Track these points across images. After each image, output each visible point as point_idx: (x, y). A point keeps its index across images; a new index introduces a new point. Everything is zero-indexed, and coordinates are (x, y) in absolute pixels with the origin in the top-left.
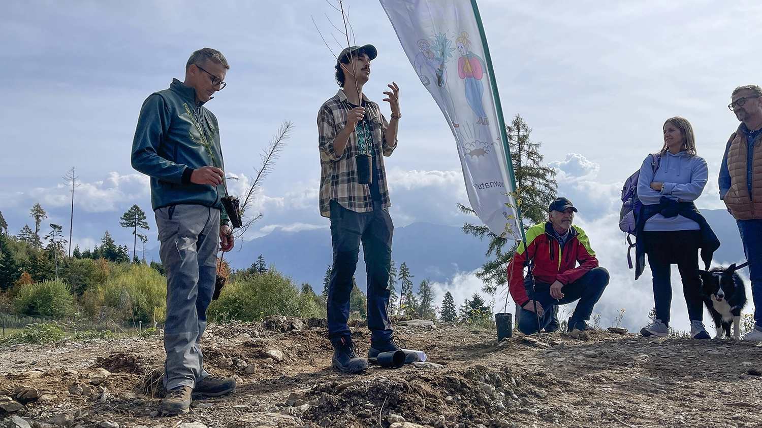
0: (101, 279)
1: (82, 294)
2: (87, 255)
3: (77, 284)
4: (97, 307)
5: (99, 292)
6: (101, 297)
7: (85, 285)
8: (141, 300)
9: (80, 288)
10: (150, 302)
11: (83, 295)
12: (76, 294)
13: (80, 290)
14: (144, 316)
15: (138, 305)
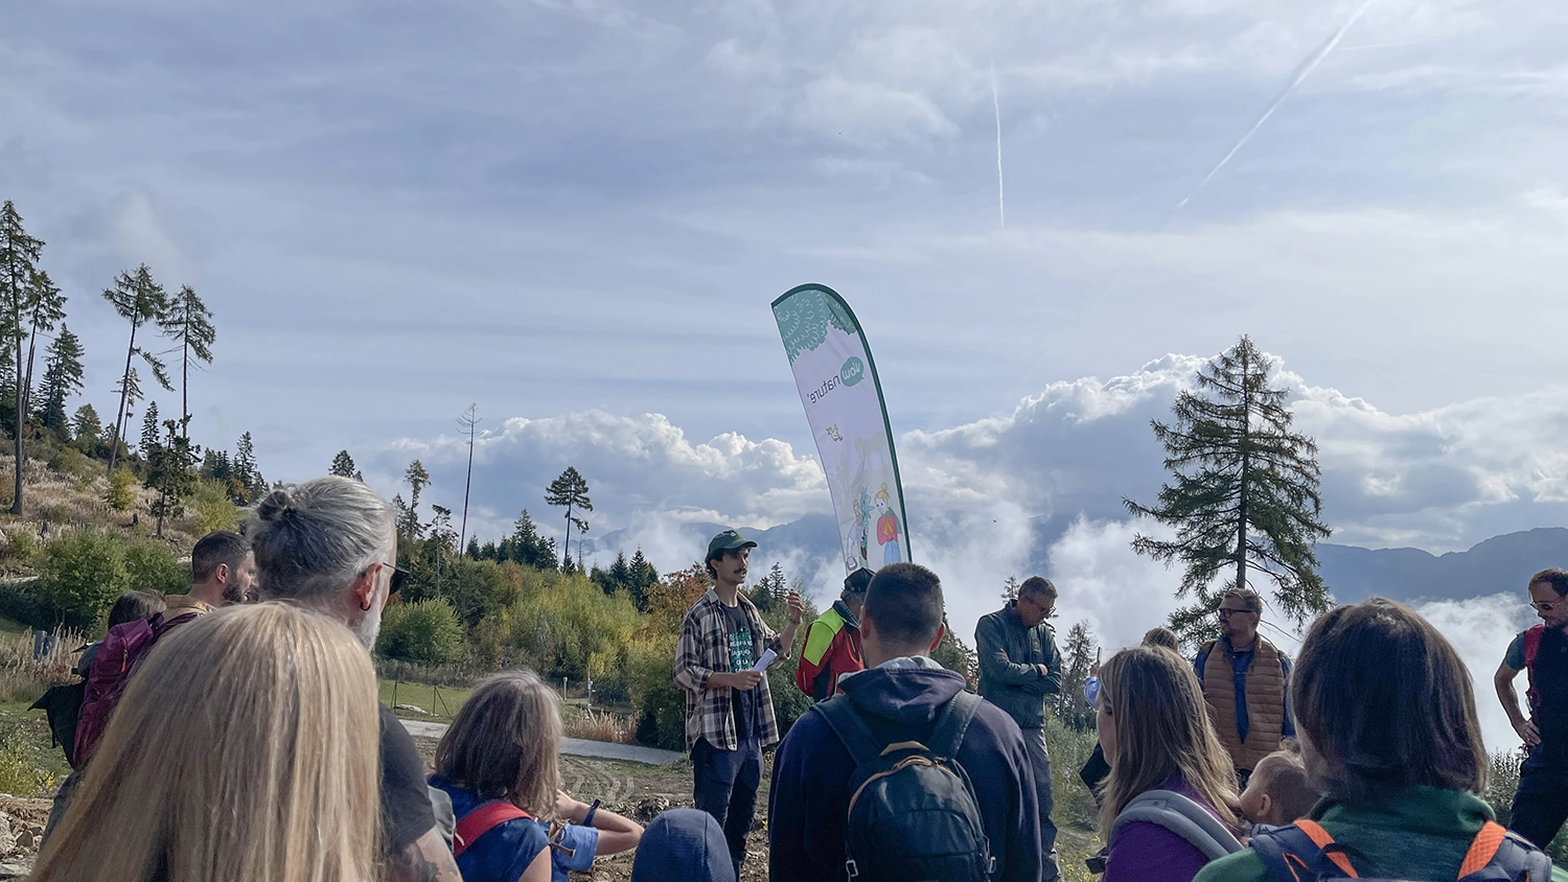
0: (508, 599)
1: (476, 623)
2: (489, 551)
3: (469, 607)
4: (499, 649)
5: (502, 622)
6: (506, 632)
7: (481, 610)
8: (569, 638)
9: (473, 614)
10: (585, 643)
11: (478, 627)
12: (466, 623)
13: (473, 617)
14: (573, 668)
15: (564, 648)
